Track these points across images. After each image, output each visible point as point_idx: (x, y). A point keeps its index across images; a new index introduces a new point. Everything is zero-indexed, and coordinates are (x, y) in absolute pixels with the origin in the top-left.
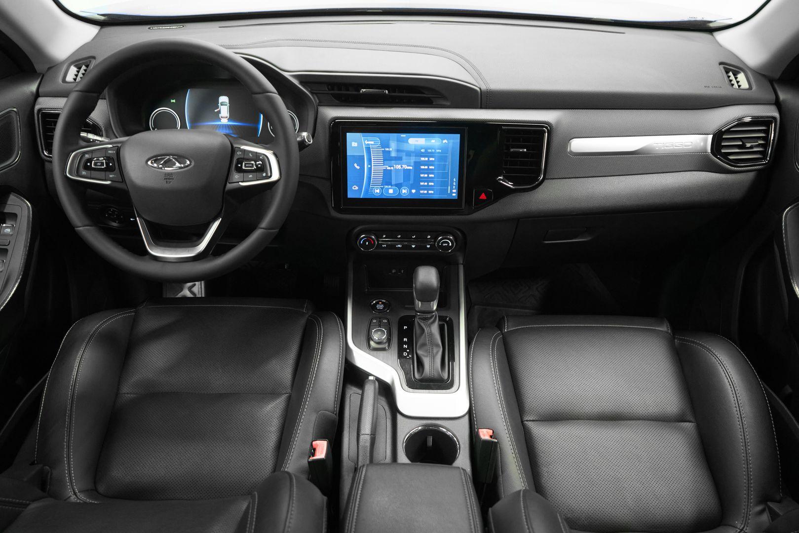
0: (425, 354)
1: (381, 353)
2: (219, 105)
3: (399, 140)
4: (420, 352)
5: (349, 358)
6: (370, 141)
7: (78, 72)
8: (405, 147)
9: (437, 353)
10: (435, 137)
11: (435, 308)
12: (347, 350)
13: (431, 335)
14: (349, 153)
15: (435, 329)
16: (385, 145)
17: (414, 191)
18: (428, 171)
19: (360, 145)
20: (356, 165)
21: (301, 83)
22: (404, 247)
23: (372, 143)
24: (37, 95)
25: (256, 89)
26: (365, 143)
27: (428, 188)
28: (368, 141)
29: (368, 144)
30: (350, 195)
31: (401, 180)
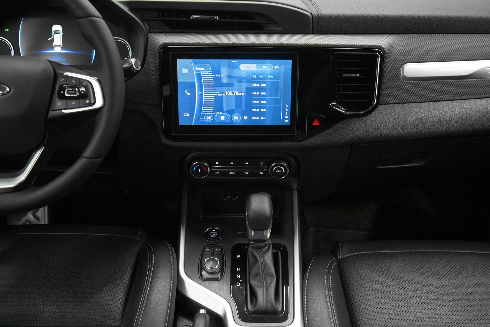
0: (259, 285)
1: (214, 284)
2: (53, 33)
3: (230, 66)
4: (253, 282)
5: (180, 290)
6: (201, 67)
8: (236, 73)
9: (271, 283)
10: (266, 63)
11: (268, 235)
12: (179, 281)
13: (265, 264)
14: (180, 79)
15: (268, 258)
16: (216, 71)
17: (246, 118)
18: (260, 98)
19: (191, 70)
20: (186, 92)
21: (131, 9)
22: (237, 174)
23: (203, 69)
25: (79, 13)
26: (195, 70)
27: (260, 114)
28: (198, 67)
29: (199, 71)
30: (181, 122)
31: (233, 107)
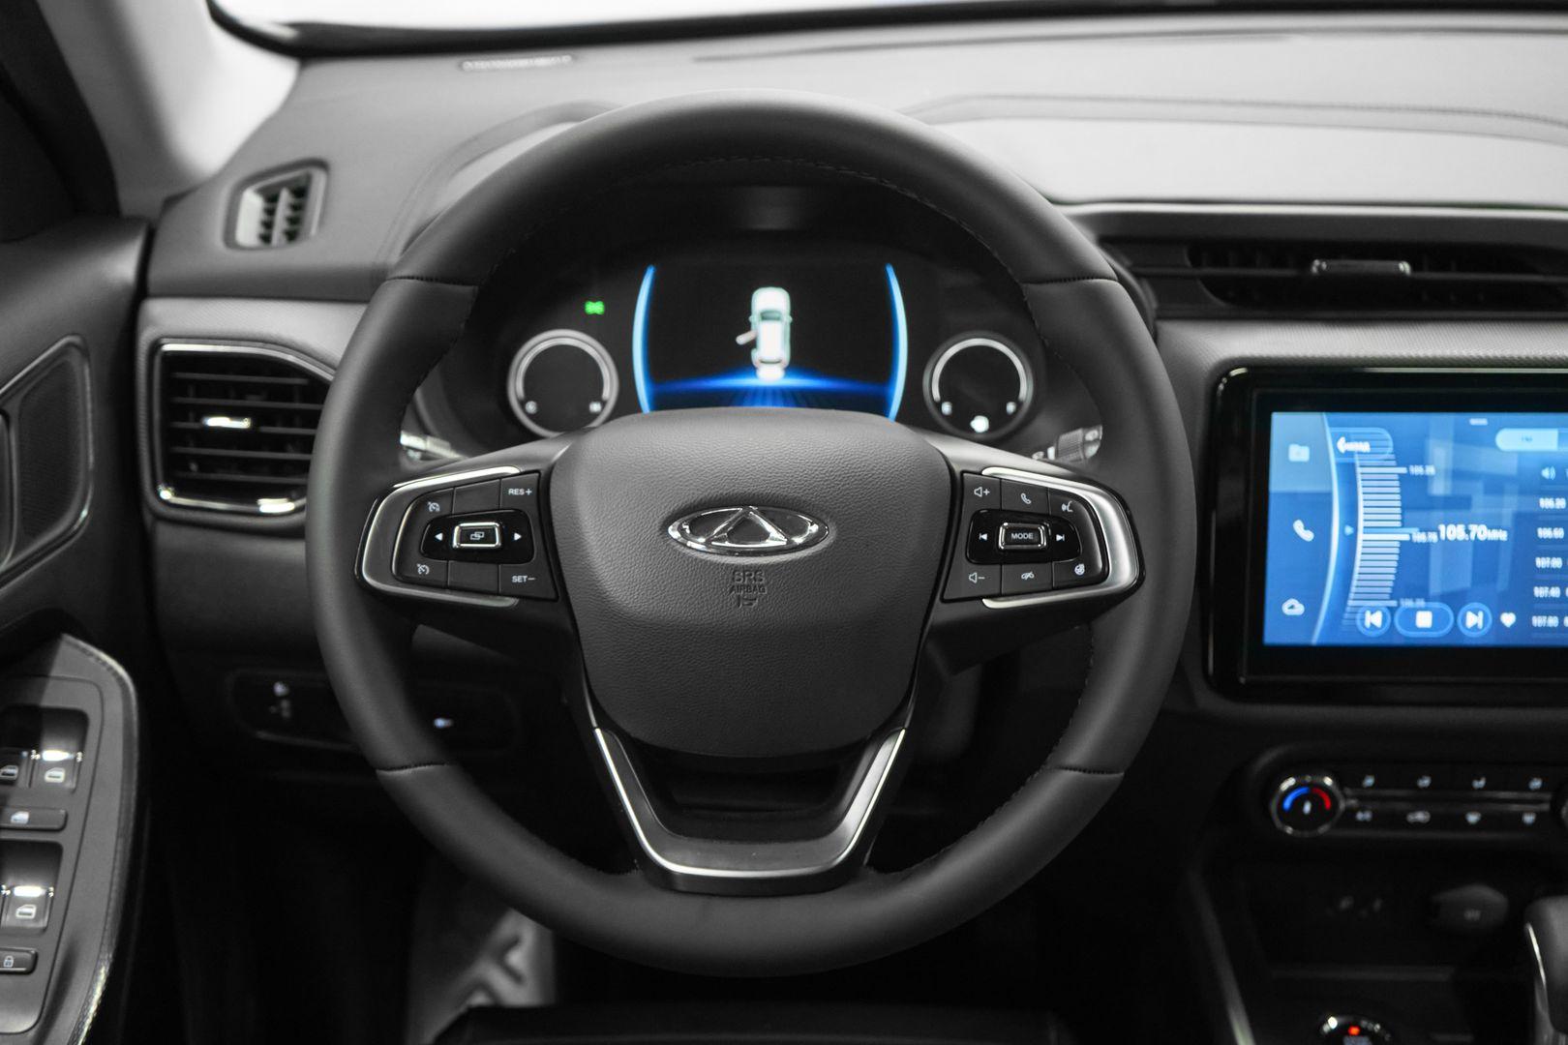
2: (754, 318)
3: (1463, 438)
6: (1358, 440)
7: (270, 212)
8: (1484, 461)
14: (1279, 483)
16: (1410, 453)
17: (1508, 619)
19: (1319, 454)
20: (1299, 526)
23: (1365, 447)
24: (142, 290)
26: (1336, 449)
27: (1561, 606)
28: (1348, 440)
29: (1349, 454)
30: (1274, 634)
31: (1464, 581)
